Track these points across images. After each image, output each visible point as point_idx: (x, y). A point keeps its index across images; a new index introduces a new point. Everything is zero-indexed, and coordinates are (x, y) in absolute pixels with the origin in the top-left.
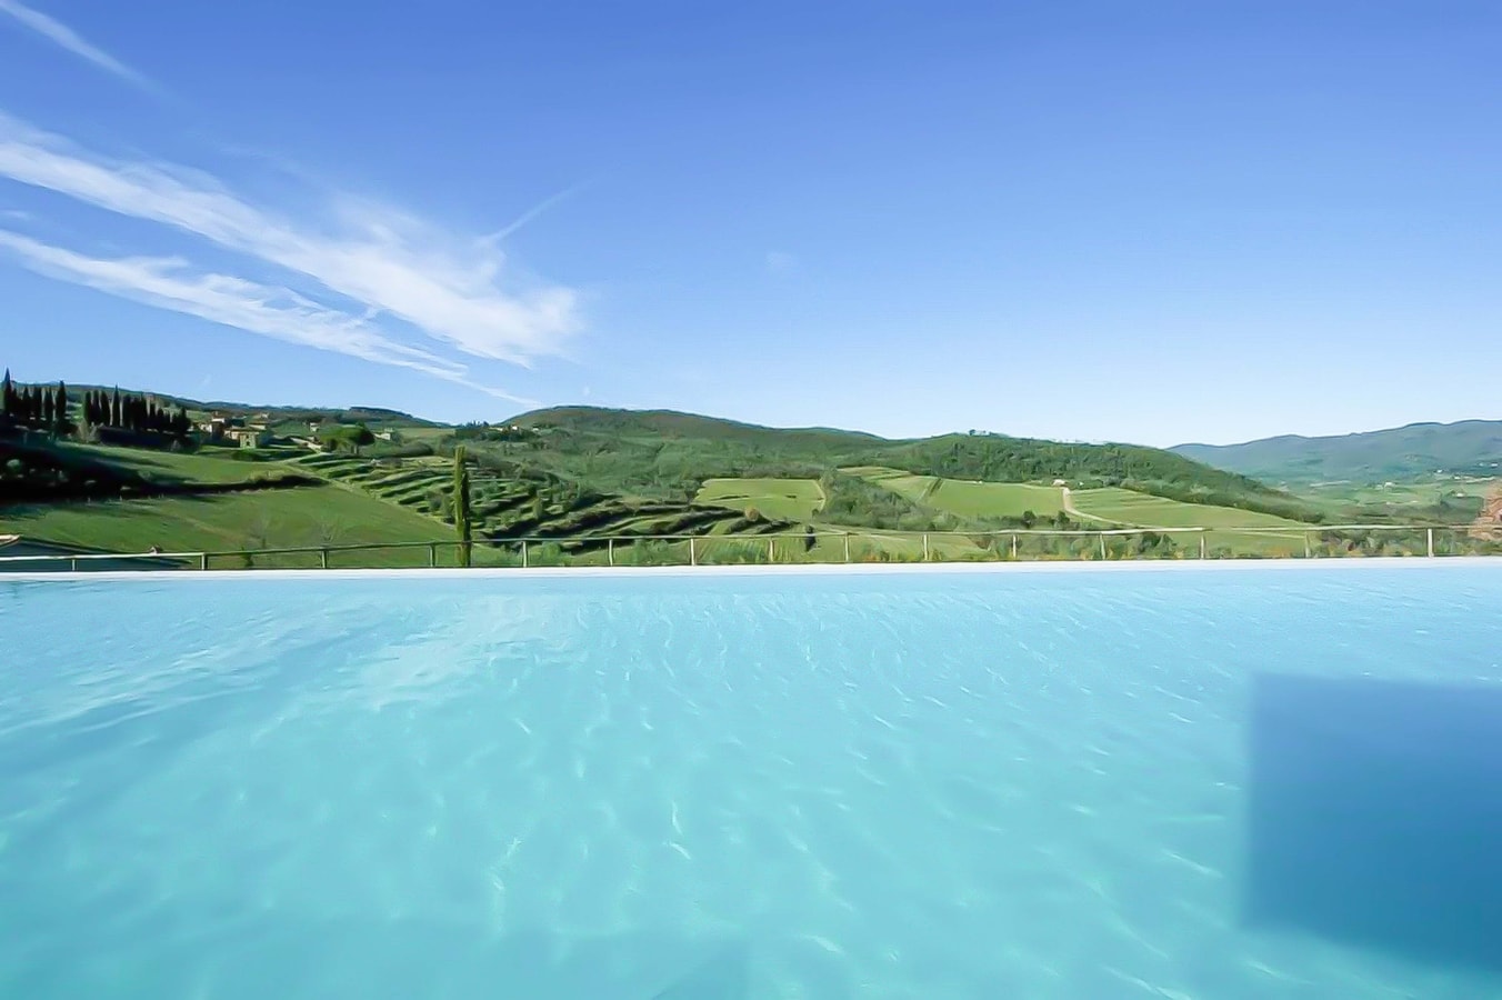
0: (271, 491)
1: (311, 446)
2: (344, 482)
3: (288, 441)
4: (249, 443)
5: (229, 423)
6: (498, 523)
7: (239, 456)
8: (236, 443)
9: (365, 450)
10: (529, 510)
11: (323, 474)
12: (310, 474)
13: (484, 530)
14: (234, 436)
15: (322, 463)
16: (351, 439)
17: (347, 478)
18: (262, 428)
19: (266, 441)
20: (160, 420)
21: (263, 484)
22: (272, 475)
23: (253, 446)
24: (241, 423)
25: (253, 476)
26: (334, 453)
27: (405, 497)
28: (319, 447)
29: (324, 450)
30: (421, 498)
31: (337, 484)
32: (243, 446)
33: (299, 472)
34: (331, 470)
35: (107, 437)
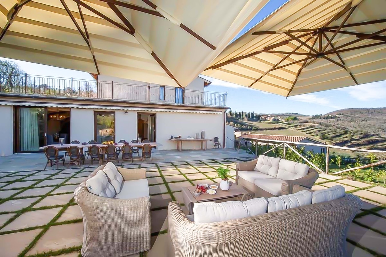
0: (277, 130)
1: (283, 121)
2: (291, 128)
3: (278, 120)
4: (271, 120)
5: (268, 117)
6: (337, 140)
7: (269, 123)
8: (269, 121)
9: (295, 121)
10: (346, 137)
11: (287, 127)
12: (284, 127)
13: (332, 142)
14: (268, 119)
15: (286, 124)
16: (292, 119)
17: (293, 128)
18: (273, 117)
19: (274, 120)
20: (256, 117)
21: (275, 129)
22: (277, 127)
23: (272, 121)
24: (269, 117)
25: (273, 127)
26: (288, 122)
27: (307, 132)
28: (285, 121)
29: (286, 122)
30: (312, 133)
31: (290, 129)
32: (270, 121)
33: (282, 126)
34: (288, 126)
35: (249, 120)
